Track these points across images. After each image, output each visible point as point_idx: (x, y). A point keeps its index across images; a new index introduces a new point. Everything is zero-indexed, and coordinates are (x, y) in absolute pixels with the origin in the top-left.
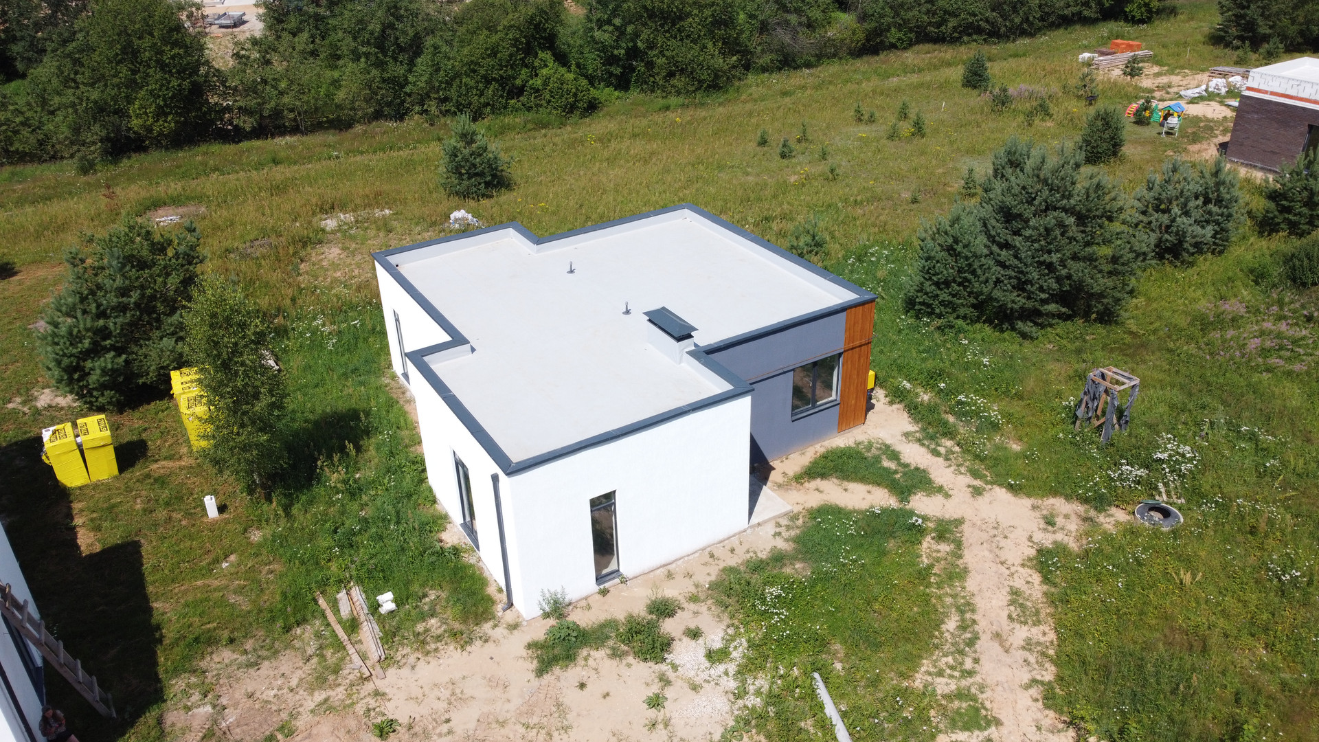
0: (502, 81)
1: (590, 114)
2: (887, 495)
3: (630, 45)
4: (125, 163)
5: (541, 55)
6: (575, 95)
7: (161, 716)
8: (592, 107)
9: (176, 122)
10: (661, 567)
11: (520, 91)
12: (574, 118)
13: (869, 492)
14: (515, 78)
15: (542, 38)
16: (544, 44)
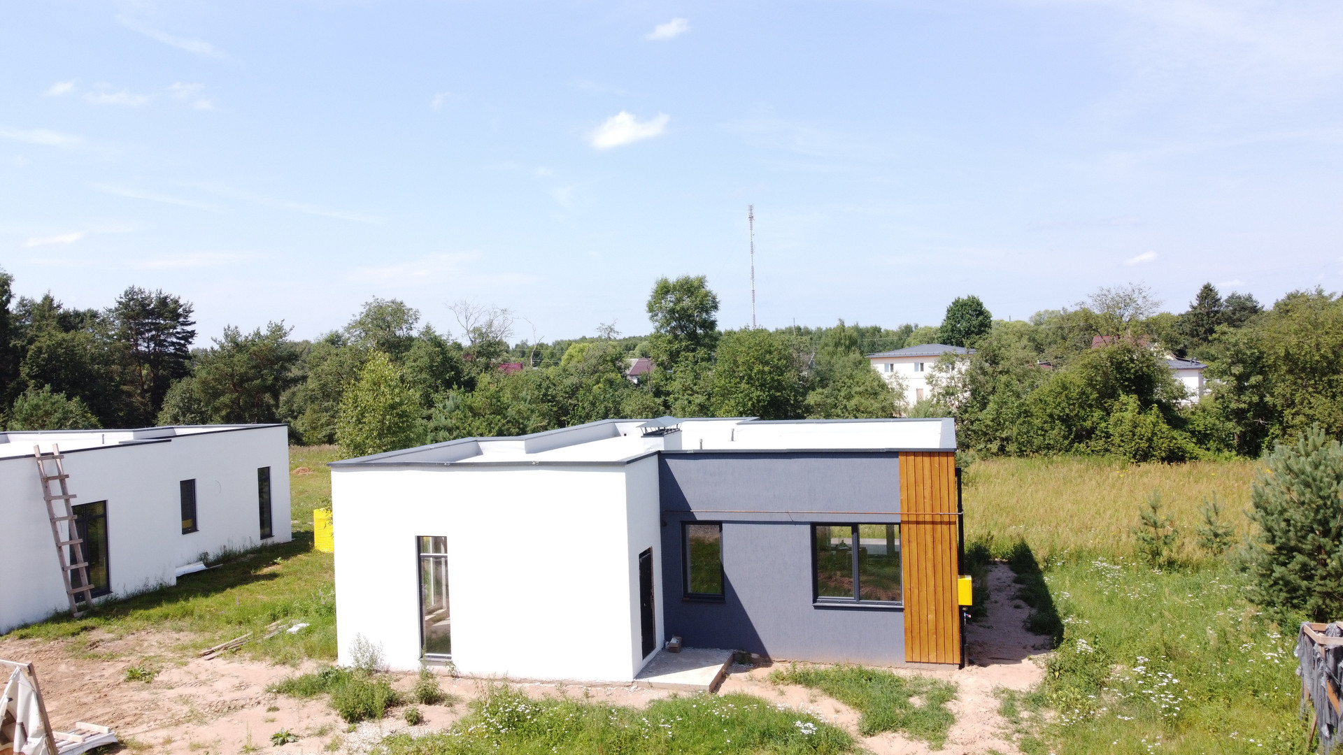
0: (1068, 421)
5: (1123, 398)
6: (1150, 441)
11: (1090, 433)
14: (1085, 420)
15: (1127, 380)
16: (1129, 386)
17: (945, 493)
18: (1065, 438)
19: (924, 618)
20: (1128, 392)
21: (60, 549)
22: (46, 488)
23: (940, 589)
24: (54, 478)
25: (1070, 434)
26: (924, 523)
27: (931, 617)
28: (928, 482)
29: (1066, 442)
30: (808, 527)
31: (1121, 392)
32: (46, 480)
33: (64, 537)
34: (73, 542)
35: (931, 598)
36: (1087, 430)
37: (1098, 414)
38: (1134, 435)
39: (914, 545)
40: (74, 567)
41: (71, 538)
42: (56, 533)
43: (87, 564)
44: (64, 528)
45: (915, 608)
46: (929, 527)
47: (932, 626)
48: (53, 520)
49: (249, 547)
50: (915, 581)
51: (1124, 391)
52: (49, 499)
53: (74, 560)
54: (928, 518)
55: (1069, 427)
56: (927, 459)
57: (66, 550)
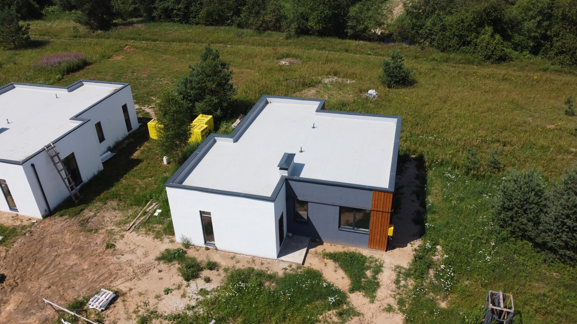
0: (461, 37)
1: (499, 63)
2: (348, 284)
3: (543, 32)
4: (301, 38)
5: (487, 28)
6: (493, 51)
7: (84, 209)
8: (503, 59)
9: (322, 27)
10: (233, 253)
11: (469, 43)
12: (488, 63)
13: (343, 278)
14: (468, 37)
15: (490, 20)
16: (490, 23)
17: (388, 204)
18: (458, 44)
19: (376, 237)
20: (489, 25)
21: (64, 181)
22: (53, 161)
23: (382, 230)
24: (55, 156)
25: (460, 42)
26: (379, 211)
27: (378, 237)
28: (382, 200)
29: (458, 46)
30: (338, 208)
31: (486, 25)
32: (52, 158)
33: (64, 176)
34: (68, 177)
35: (379, 232)
36: (468, 42)
37: (474, 34)
38: (487, 48)
39: (375, 217)
40: (71, 186)
41: (67, 176)
42: (61, 176)
43: (74, 183)
44: (63, 173)
45: (373, 234)
46: (381, 213)
47: (378, 240)
48: (59, 172)
49: (124, 137)
50: (374, 227)
51: (487, 24)
52: (55, 164)
53: (70, 183)
54: (381, 210)
55: (461, 39)
56: (383, 193)
57: (66, 180)
